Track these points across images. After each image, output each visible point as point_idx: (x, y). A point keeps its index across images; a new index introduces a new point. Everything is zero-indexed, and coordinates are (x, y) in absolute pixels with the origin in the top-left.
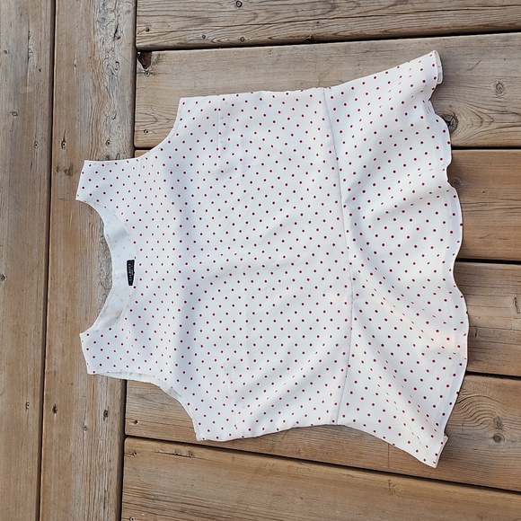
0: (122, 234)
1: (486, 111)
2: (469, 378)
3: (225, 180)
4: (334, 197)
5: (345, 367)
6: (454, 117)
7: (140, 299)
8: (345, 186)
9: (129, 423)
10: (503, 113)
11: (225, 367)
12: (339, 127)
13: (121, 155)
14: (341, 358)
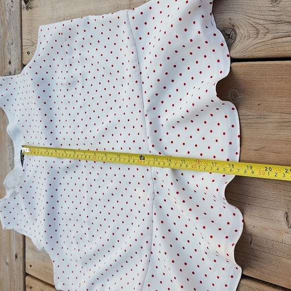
0: (17, 131)
1: (261, 22)
2: (244, 282)
3: (72, 91)
4: (138, 108)
5: (148, 253)
6: (234, 30)
7: (27, 179)
8: (146, 97)
9: (27, 266)
10: (278, 22)
11: (75, 237)
12: (141, 44)
13: (17, 71)
14: (145, 245)
